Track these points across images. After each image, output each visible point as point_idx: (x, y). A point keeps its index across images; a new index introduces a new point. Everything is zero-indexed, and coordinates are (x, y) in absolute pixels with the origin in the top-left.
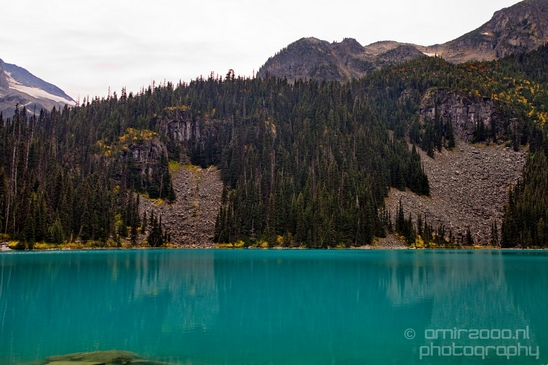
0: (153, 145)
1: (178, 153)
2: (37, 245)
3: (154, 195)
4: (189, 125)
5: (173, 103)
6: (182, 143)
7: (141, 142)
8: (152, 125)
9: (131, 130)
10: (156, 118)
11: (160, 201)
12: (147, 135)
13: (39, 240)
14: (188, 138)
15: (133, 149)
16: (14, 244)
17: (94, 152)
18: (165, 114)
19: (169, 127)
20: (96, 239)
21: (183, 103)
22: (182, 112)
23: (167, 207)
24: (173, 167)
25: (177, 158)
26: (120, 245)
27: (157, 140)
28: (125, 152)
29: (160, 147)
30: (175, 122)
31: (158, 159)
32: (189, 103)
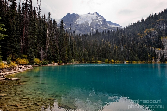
0: (155, 32)
1: (162, 34)
2: (133, 62)
3: (157, 47)
4: (165, 25)
5: (158, 19)
6: (163, 31)
7: (151, 32)
8: (153, 27)
9: (147, 29)
10: (153, 24)
11: (160, 49)
12: (152, 30)
13: (133, 60)
14: (165, 29)
15: (149, 34)
16: (128, 61)
17: (137, 37)
18: (156, 22)
19: (158, 26)
20: (145, 60)
21: (162, 18)
22: (162, 21)
23: (162, 51)
24: (162, 38)
25: (162, 35)
26: (152, 62)
27: (155, 31)
28: (146, 36)
29: (156, 33)
30: (160, 24)
31: (156, 36)
32: (164, 18)
